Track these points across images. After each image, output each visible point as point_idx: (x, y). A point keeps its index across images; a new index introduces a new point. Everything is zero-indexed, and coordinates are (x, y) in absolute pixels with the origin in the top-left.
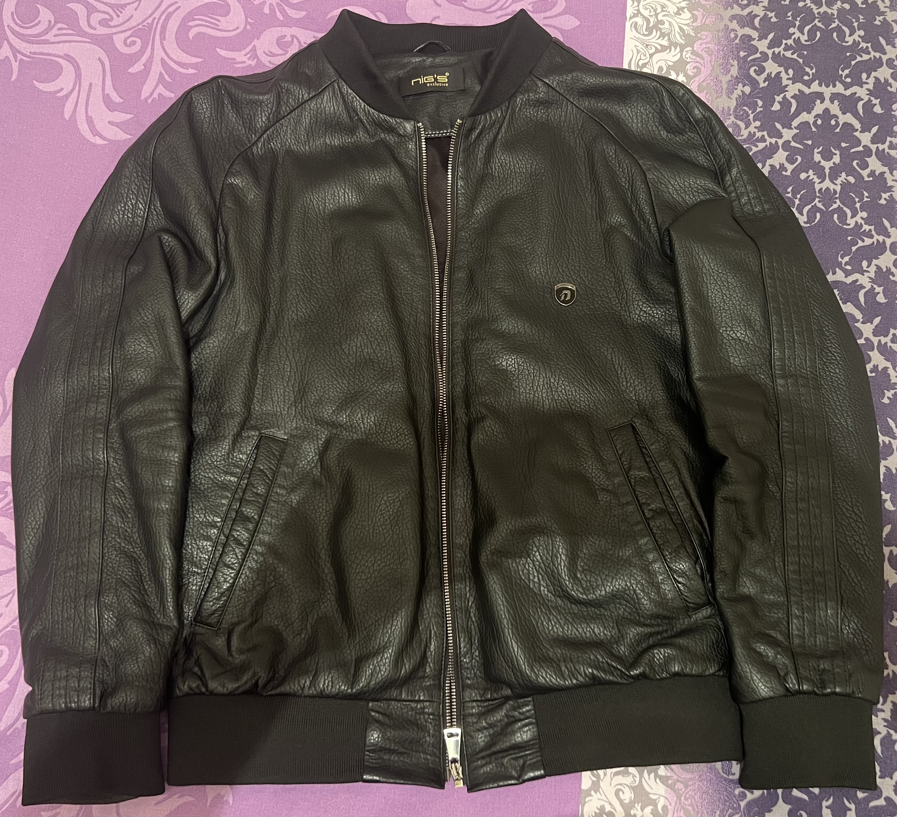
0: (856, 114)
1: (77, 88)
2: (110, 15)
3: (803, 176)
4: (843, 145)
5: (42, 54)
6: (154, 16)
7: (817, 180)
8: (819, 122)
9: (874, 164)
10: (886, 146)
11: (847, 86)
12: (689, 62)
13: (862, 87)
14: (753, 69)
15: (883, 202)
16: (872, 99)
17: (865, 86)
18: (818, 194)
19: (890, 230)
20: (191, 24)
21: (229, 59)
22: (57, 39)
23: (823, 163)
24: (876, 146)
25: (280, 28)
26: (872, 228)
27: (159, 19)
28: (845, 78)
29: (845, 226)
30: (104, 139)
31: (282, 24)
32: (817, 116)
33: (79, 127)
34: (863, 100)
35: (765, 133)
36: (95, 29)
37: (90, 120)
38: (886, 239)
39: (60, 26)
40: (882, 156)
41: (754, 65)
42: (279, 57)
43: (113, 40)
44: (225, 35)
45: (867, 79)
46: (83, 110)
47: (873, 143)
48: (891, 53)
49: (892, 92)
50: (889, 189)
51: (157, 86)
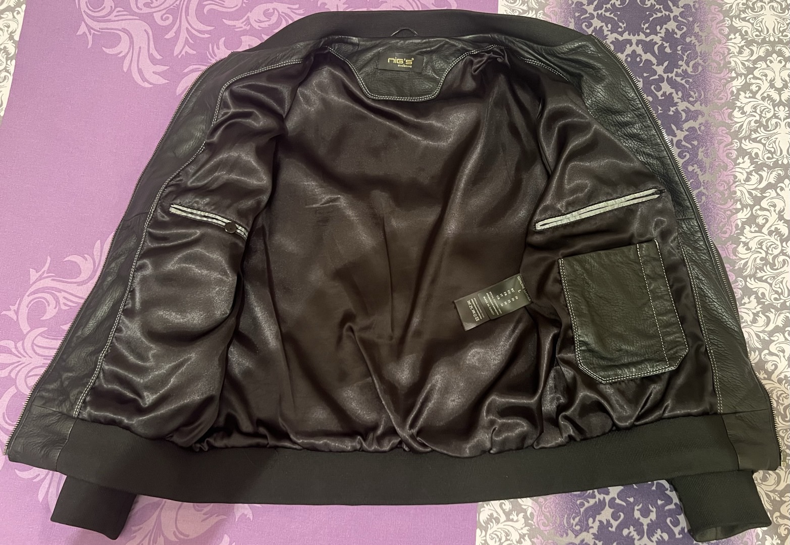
0: (653, 54)
1: (131, 50)
4: (645, 75)
5: (107, 29)
8: (629, 59)
9: (666, 88)
10: (673, 75)
11: (647, 35)
13: (657, 35)
14: (584, 24)
15: (671, 113)
16: (664, 43)
17: (659, 35)
19: (676, 131)
20: (205, 3)
21: (231, 26)
22: (117, 18)
24: (667, 74)
25: (265, 4)
27: (184, 1)
28: (646, 30)
30: (151, 84)
32: (628, 55)
33: (134, 77)
34: (658, 44)
36: (141, 10)
37: (140, 71)
38: (674, 138)
39: (118, 9)
40: (671, 82)
41: (585, 22)
42: (265, 23)
43: (153, 17)
44: (229, 10)
45: (660, 30)
46: (136, 65)
47: (665, 73)
48: (676, 11)
49: (677, 38)
50: (676, 104)
51: (184, 47)
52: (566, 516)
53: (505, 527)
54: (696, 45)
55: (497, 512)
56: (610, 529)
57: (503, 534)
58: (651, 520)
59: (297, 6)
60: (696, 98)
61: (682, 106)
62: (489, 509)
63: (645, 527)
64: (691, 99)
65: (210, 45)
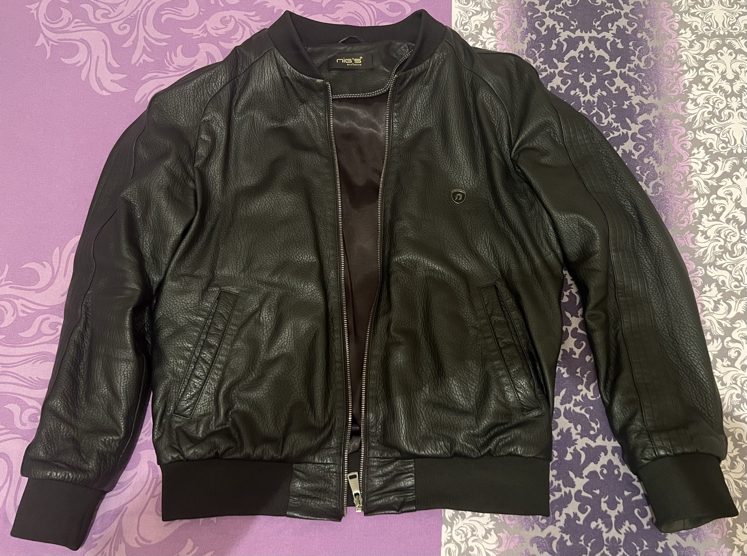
0: (606, 50)
1: (89, 59)
2: (108, 11)
3: (572, 93)
4: (598, 71)
5: (65, 40)
6: (138, 9)
7: (582, 95)
8: (582, 56)
9: (619, 82)
10: (626, 70)
11: (599, 32)
12: (495, 21)
13: (609, 32)
14: (537, 22)
15: (625, 107)
16: (616, 39)
17: (611, 32)
18: (582, 105)
19: (631, 125)
20: (162, 13)
21: (189, 34)
22: (75, 29)
23: (586, 83)
24: (620, 70)
25: (222, 12)
26: (619, 124)
27: (141, 11)
28: (598, 27)
29: (601, 125)
30: (109, 92)
31: (224, 9)
32: (581, 52)
33: (92, 85)
34: (610, 40)
35: (547, 66)
36: (99, 20)
37: (98, 80)
38: (628, 131)
39: (76, 20)
40: (624, 77)
41: (538, 20)
42: (222, 30)
43: (111, 27)
44: (186, 19)
45: (611, 27)
46: (94, 74)
47: (617, 68)
48: (627, 9)
49: (628, 34)
50: (629, 98)
51: (142, 55)
53: (472, 522)
54: (647, 41)
56: (577, 522)
57: (469, 529)
58: (618, 512)
59: (254, 13)
60: (649, 92)
61: (636, 100)
63: (613, 519)
64: (644, 93)
65: (168, 53)
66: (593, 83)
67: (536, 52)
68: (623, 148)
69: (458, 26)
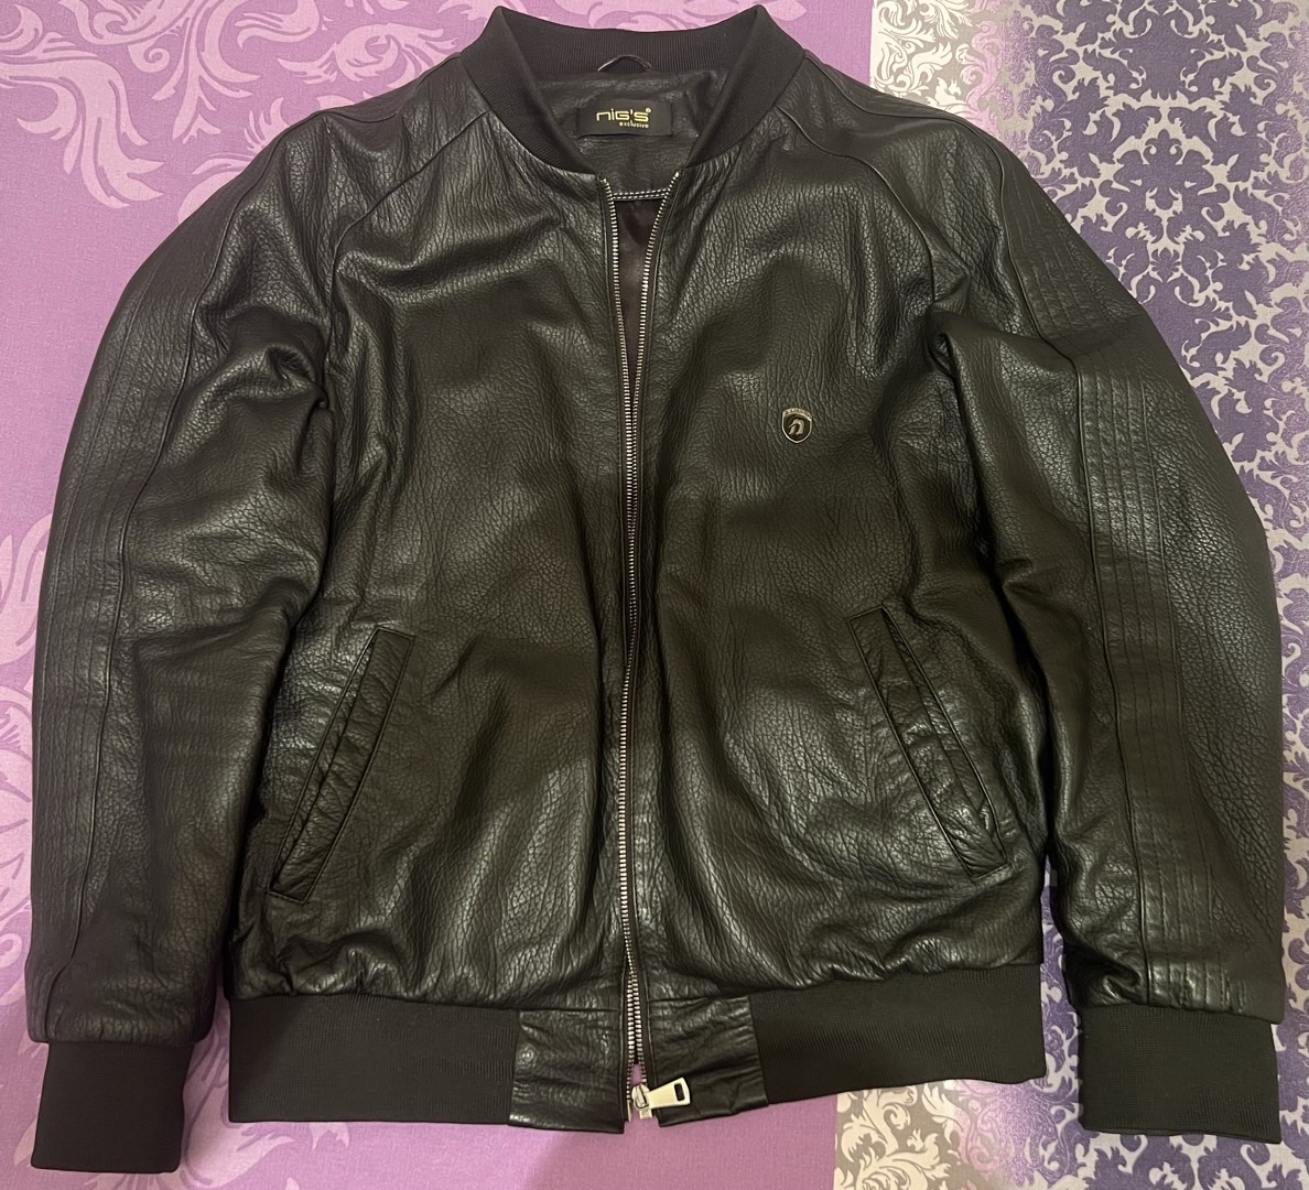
0: (1206, 138)
1: (80, 126)
2: (123, 17)
3: (1130, 232)
4: (1188, 184)
5: (27, 78)
6: (186, 16)
7: (1150, 238)
8: (1153, 151)
9: (1233, 212)
10: (1249, 184)
11: (1192, 98)
12: (964, 66)
13: (1213, 99)
14: (1057, 74)
15: (1245, 267)
16: (1229, 115)
17: (1218, 97)
18: (1151, 259)
19: (1255, 307)
20: (239, 24)
21: (296, 73)
22: (48, 56)
23: (1159, 212)
24: (1234, 184)
25: (370, 27)
26: (1230, 304)
27: (194, 19)
28: (1189, 86)
29: (1190, 304)
30: (123, 200)
31: (373, 21)
32: (1150, 142)
33: (88, 184)
34: (1215, 117)
35: (1075, 170)
36: (101, 37)
37: (100, 173)
38: (1250, 321)
39: (52, 35)
40: (1243, 200)
41: (1059, 69)
42: (369, 67)
43: (128, 53)
44: (291, 39)
45: (1220, 87)
46: (91, 160)
47: (1230, 180)
48: (1254, 48)
49: (1255, 105)
50: (1254, 248)
51: (194, 118)
52: (1028, 1140)
53: (898, 1164)
54: (1296, 121)
55: (878, 1132)
56: (1120, 1167)
57: (893, 1179)
58: (1206, 1149)
59: (439, 33)
60: (1298, 235)
61: (1268, 251)
62: (862, 1126)
63: (1195, 1166)
64: (1287, 237)
65: (251, 114)
66: (1175, 212)
67: (1053, 138)
68: (1236, 356)
69: (884, 76)
